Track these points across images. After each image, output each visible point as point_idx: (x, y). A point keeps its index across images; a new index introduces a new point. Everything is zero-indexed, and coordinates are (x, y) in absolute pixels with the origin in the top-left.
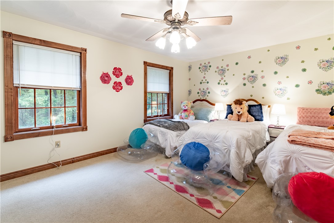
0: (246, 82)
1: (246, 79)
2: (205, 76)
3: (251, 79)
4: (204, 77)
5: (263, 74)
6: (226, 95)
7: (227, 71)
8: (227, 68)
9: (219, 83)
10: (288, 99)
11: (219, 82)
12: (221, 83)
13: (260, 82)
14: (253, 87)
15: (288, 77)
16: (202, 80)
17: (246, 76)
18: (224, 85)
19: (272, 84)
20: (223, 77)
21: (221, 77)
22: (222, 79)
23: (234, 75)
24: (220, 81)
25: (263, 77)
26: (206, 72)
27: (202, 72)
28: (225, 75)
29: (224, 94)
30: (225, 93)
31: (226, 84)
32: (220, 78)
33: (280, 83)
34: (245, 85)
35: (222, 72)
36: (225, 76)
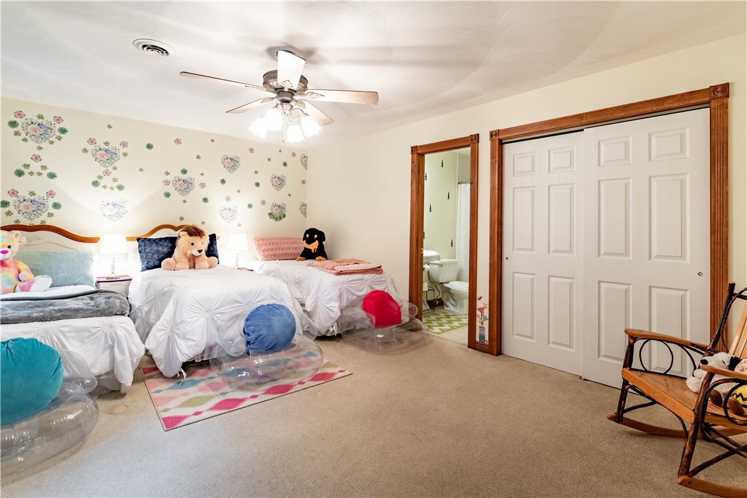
0: (170, 189)
1: (171, 184)
2: (38, 153)
3: (181, 186)
4: (37, 158)
5: (203, 179)
6: (119, 216)
7: (122, 156)
8: (122, 150)
9: (95, 184)
10: (239, 225)
11: (96, 179)
12: (102, 182)
13: (196, 193)
14: (185, 201)
15: (239, 191)
16: (27, 166)
17: (170, 178)
18: (112, 188)
19: (218, 200)
20: (110, 169)
21: (104, 169)
22: (107, 173)
23: (141, 170)
24: (100, 177)
25: (203, 185)
26: (45, 145)
27: (25, 140)
28: (116, 164)
29: (113, 213)
30: (116, 210)
31: (120, 188)
32: (100, 169)
33: (228, 199)
34: (167, 195)
35: (108, 155)
36: (115, 168)
